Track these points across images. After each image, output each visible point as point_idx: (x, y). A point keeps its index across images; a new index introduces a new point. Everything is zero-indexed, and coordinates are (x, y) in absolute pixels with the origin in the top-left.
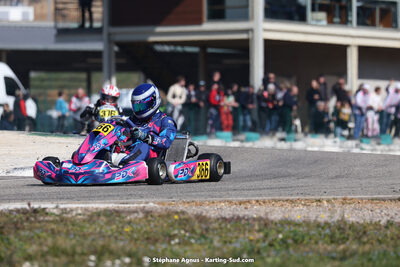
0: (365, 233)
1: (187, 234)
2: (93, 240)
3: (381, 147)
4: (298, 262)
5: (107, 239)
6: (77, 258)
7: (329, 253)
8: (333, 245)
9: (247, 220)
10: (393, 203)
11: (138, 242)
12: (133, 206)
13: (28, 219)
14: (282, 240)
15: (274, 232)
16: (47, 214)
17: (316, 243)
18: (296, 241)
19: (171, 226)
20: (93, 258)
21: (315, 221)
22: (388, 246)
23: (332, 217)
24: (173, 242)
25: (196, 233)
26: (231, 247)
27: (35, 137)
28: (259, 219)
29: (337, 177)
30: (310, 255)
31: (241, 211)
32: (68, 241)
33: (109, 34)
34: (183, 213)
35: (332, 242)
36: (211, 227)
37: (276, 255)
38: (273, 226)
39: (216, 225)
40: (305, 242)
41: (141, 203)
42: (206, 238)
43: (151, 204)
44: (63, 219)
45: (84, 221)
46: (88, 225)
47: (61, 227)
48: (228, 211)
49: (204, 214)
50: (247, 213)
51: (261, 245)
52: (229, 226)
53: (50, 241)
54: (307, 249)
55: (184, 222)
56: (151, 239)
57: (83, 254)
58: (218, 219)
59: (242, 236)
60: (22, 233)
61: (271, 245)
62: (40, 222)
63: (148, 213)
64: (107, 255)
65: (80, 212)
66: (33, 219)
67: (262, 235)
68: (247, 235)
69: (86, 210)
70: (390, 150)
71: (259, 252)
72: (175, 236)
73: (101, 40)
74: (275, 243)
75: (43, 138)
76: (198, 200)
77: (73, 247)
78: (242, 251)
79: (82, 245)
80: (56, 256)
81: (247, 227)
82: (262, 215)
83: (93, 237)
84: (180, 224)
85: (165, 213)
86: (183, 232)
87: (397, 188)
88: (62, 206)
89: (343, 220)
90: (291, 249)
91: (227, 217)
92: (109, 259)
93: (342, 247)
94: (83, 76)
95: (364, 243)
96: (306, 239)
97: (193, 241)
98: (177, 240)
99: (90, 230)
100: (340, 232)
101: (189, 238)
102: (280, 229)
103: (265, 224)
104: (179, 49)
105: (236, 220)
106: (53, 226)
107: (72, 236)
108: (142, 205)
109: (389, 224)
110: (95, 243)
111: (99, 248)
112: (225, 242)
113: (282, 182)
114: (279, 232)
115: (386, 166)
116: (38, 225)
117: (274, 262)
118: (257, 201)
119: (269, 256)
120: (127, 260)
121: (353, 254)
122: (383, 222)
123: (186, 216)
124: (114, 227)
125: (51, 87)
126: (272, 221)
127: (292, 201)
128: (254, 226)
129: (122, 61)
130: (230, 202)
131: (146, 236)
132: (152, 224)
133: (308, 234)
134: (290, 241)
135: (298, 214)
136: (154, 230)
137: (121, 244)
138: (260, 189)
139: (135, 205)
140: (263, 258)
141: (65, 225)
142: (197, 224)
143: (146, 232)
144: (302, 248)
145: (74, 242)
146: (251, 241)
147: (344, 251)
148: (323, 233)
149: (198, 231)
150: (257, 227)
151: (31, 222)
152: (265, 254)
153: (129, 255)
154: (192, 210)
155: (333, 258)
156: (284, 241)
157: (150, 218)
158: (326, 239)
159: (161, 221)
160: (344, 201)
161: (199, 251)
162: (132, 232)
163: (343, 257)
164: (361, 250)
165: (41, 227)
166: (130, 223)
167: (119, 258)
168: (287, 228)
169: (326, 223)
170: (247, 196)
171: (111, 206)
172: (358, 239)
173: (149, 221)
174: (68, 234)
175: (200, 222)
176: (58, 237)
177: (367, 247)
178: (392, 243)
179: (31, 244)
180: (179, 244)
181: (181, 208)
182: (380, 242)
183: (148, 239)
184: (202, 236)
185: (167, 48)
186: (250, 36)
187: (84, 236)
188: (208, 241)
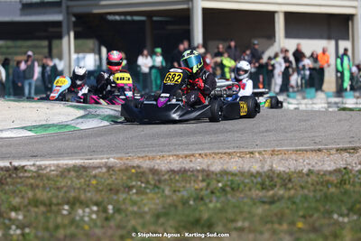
0: (290, 180)
1: (143, 185)
2: (66, 192)
3: (305, 101)
4: (235, 206)
5: (77, 191)
6: (54, 208)
7: (261, 197)
8: (264, 191)
9: (192, 171)
10: (314, 154)
11: (103, 193)
12: (96, 162)
13: (10, 175)
14: (221, 188)
15: (214, 182)
16: (26, 171)
17: (250, 190)
18: (233, 189)
19: (130, 178)
20: (66, 207)
21: (249, 171)
22: (309, 191)
23: (262, 167)
24: (131, 193)
25: (151, 184)
26: (179, 195)
27: (10, 102)
28: (203, 171)
29: (267, 131)
30: (245, 200)
31: (187, 164)
32: (45, 193)
33: (68, 7)
34: (139, 167)
35: (263, 189)
36: (163, 178)
37: (217, 201)
38: (214, 176)
39: (166, 177)
40: (240, 189)
41: (102, 158)
42: (158, 188)
43: (112, 160)
44: (39, 174)
45: (57, 176)
46: (60, 179)
47: (38, 181)
48: (176, 164)
49: (156, 167)
50: (192, 165)
51: (204, 193)
52: (177, 177)
53: (30, 194)
54: (242, 195)
55: (141, 174)
56: (113, 190)
57: (58, 204)
58: (168, 172)
59: (188, 185)
60: (7, 188)
61: (212, 193)
62: (20, 178)
63: (110, 168)
64: (78, 205)
65: (53, 168)
66: (14, 175)
67: (204, 184)
68: (192, 184)
69: (58, 166)
70: (313, 103)
71: (202, 199)
72: (132, 187)
73: (60, 12)
74: (215, 191)
75: (17, 103)
76: (150, 155)
77: (50, 199)
78: (189, 198)
79: (57, 197)
80: (36, 206)
81: (193, 178)
82: (204, 167)
83: (65, 189)
84: (137, 177)
85: (123, 167)
86: (139, 183)
87: (317, 140)
88: (38, 163)
89: (271, 170)
90: (229, 196)
91: (176, 169)
92: (80, 207)
93: (271, 193)
94: (45, 43)
95: (289, 189)
96: (242, 186)
97: (148, 191)
98: (134, 191)
99: (63, 184)
100: (269, 180)
101: (145, 188)
102: (219, 179)
103: (207, 175)
104: (129, 18)
105: (183, 172)
106: (32, 181)
107: (48, 190)
108: (104, 161)
109: (310, 172)
110: (68, 195)
111: (71, 199)
112: (175, 191)
113: (221, 137)
114: (219, 182)
115: (308, 120)
116: (19, 180)
117: (216, 207)
118: (200, 155)
119: (211, 201)
120: (95, 208)
121: (281, 198)
122: (305, 171)
123: (141, 170)
124: (82, 180)
125: (16, 54)
126: (213, 172)
127: (229, 154)
128: (198, 177)
129: (79, 29)
130: (178, 156)
131: (109, 187)
132: (114, 177)
133: (243, 182)
134: (228, 189)
135: (234, 165)
136: (116, 182)
137: (89, 195)
138: (202, 144)
139: (98, 161)
140: (206, 204)
141: (42, 180)
142: (151, 177)
143: (108, 184)
144: (238, 194)
145: (50, 194)
146: (196, 189)
147: (273, 196)
148: (255, 181)
149: (152, 182)
150: (200, 178)
151: (13, 178)
152: (207, 201)
153: (97, 204)
154: (146, 164)
155: (264, 202)
156: (223, 189)
157: (111, 172)
158: (259, 186)
159: (121, 175)
160: (273, 153)
161: (153, 199)
162: (97, 184)
163: (272, 201)
164: (287, 195)
165: (22, 183)
166: (95, 177)
167: (88, 207)
168: (225, 178)
169: (258, 172)
170: (191, 150)
171: (78, 162)
172: (284, 185)
173: (111, 175)
174: (44, 187)
175: (153, 174)
176: (37, 190)
177: (292, 192)
178: (312, 188)
179: (14, 197)
180: (137, 193)
181: (136, 162)
182: (302, 187)
183: (111, 190)
184: (155, 186)
185: (117, 18)
186: (190, 6)
187: (58, 189)
188: (161, 191)
